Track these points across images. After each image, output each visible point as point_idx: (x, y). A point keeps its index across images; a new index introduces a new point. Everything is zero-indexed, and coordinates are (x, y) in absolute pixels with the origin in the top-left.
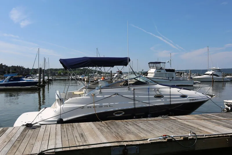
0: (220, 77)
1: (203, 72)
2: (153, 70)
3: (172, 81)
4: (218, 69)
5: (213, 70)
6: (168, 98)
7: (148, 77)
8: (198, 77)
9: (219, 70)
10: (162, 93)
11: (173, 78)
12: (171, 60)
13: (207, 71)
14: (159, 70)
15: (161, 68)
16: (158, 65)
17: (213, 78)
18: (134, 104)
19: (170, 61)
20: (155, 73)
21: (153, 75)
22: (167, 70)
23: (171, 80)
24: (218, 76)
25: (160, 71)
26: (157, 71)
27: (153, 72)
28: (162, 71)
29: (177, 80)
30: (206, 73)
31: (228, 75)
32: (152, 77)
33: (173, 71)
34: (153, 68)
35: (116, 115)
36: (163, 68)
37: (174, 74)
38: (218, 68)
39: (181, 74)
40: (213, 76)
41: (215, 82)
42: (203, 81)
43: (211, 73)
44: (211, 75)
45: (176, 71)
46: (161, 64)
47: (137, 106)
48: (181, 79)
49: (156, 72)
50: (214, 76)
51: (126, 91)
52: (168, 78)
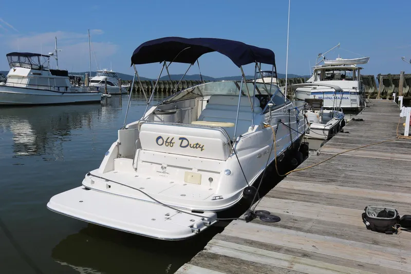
0: (115, 87)
2: (24, 71)
3: (65, 94)
4: (112, 73)
5: (107, 74)
7: (9, 84)
9: (114, 75)
11: (67, 87)
12: (56, 52)
14: (38, 70)
15: (41, 68)
16: (34, 60)
17: (106, 88)
19: (55, 54)
20: (28, 77)
21: (26, 81)
23: (63, 93)
24: (112, 85)
25: (40, 74)
26: (34, 74)
27: (26, 75)
28: (45, 74)
29: (74, 92)
30: (93, 79)
32: (24, 86)
33: (64, 73)
34: (23, 65)
36: (44, 66)
38: (111, 71)
39: (79, 80)
40: (106, 85)
43: (102, 78)
44: (103, 82)
45: (70, 73)
46: (41, 58)
48: (81, 89)
49: (33, 76)
52: (56, 88)
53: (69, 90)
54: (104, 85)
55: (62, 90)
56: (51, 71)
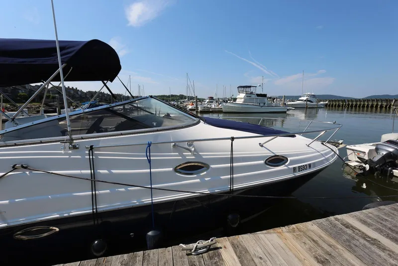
0: (314, 103)
1: (297, 98)
2: (242, 95)
3: (263, 107)
5: (307, 95)
6: (223, 171)
7: (237, 102)
8: (292, 103)
9: (314, 96)
10: (205, 155)
11: (264, 103)
13: (301, 97)
14: (250, 94)
15: (252, 93)
16: (248, 89)
17: (307, 104)
18: (94, 198)
19: (261, 85)
21: (243, 100)
22: (258, 95)
24: (312, 102)
25: (250, 96)
26: (247, 96)
27: (243, 97)
28: (253, 96)
29: (269, 106)
30: (300, 99)
31: (321, 101)
32: (241, 103)
33: (265, 96)
34: (243, 92)
35: (24, 237)
37: (265, 99)
38: (313, 94)
39: (274, 99)
41: (309, 108)
42: (297, 107)
43: (305, 98)
44: (305, 101)
45: (268, 95)
46: (252, 88)
47: (102, 207)
48: (274, 104)
50: (308, 102)
51: (61, 154)
52: (260, 103)
53: (266, 105)
54: (305, 102)
55: (262, 105)
56: (257, 94)
